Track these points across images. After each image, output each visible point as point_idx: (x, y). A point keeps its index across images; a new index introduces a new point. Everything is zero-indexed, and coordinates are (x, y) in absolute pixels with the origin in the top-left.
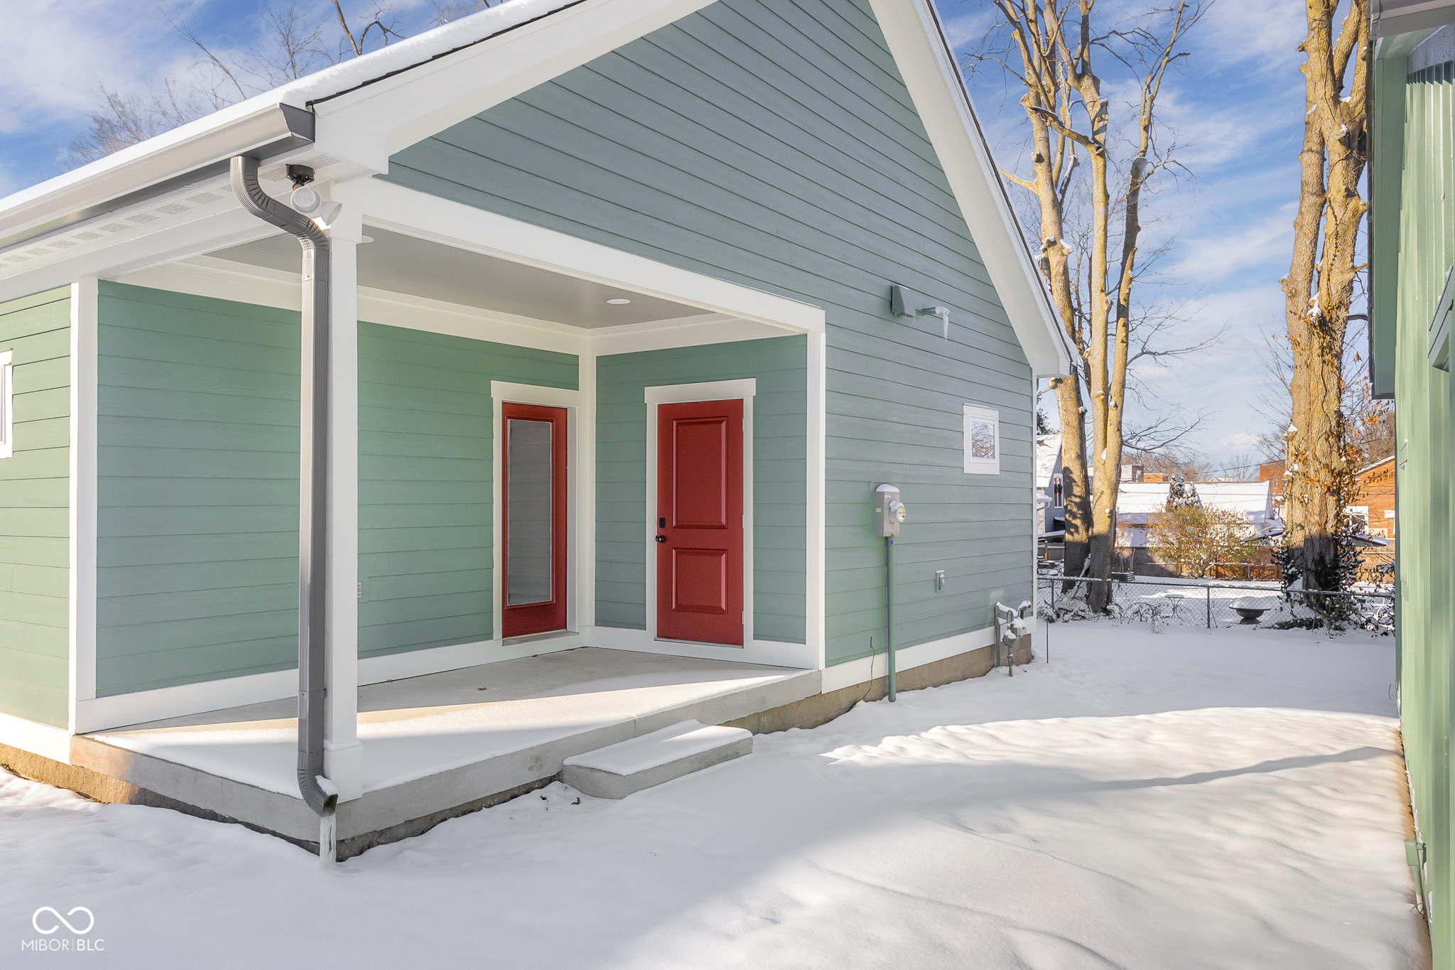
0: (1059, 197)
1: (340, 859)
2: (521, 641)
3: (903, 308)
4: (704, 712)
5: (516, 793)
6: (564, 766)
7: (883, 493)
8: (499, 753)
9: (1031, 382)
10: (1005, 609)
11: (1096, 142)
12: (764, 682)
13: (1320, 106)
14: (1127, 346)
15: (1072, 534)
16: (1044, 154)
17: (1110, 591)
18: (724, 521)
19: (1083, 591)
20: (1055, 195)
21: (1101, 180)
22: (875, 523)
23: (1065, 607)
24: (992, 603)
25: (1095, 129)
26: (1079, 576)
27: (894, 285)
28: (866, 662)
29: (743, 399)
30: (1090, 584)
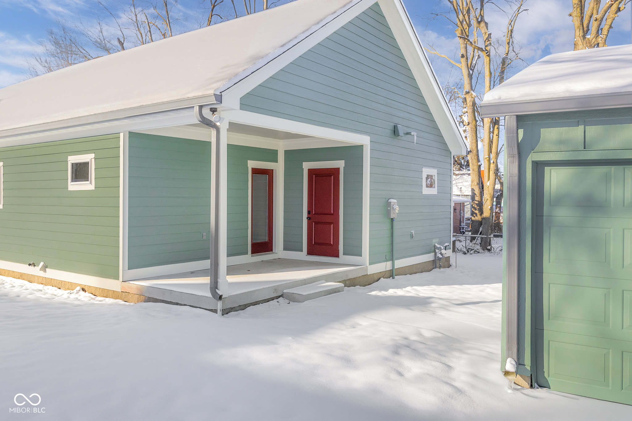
0: (471, 72)
1: (223, 315)
2: (257, 255)
3: (399, 134)
4: (327, 278)
5: (269, 300)
6: (284, 293)
7: (391, 202)
8: (264, 287)
9: (451, 157)
10: (438, 246)
11: (486, 50)
12: (347, 269)
13: (578, 39)
14: (499, 137)
15: (474, 217)
16: (465, 54)
17: (490, 241)
18: (332, 212)
19: (479, 241)
20: (469, 72)
21: (488, 66)
22: (388, 213)
23: (471, 248)
24: (433, 244)
25: (486, 44)
26: (477, 235)
27: (396, 125)
28: (384, 264)
29: (339, 168)
30: (482, 238)
